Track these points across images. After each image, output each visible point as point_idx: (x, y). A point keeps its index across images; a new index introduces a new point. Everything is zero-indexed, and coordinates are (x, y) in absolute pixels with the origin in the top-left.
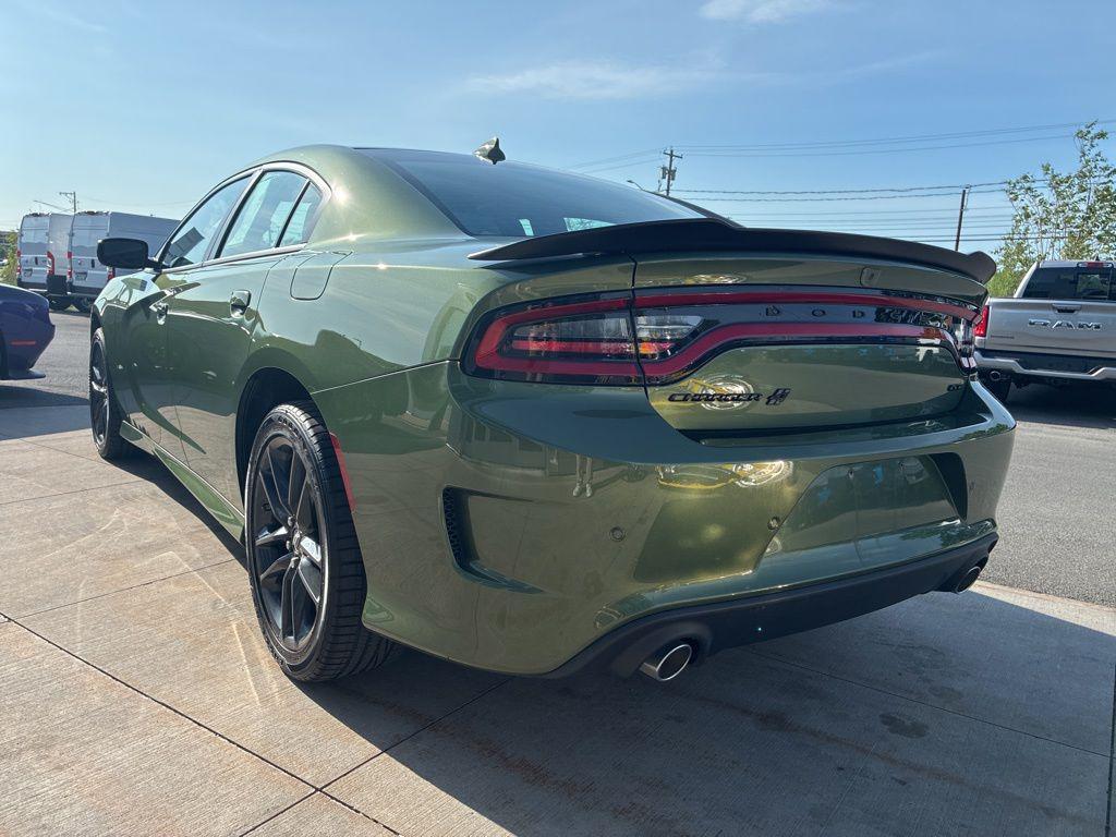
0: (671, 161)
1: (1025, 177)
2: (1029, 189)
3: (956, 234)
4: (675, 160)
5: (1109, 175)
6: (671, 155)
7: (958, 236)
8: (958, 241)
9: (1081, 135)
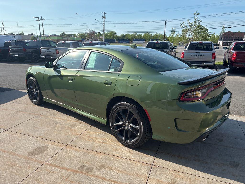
0: (104, 15)
1: (184, 23)
2: (185, 25)
3: (164, 30)
4: (105, 14)
5: (199, 22)
6: (104, 13)
7: (165, 31)
8: (165, 32)
9: (195, 14)
